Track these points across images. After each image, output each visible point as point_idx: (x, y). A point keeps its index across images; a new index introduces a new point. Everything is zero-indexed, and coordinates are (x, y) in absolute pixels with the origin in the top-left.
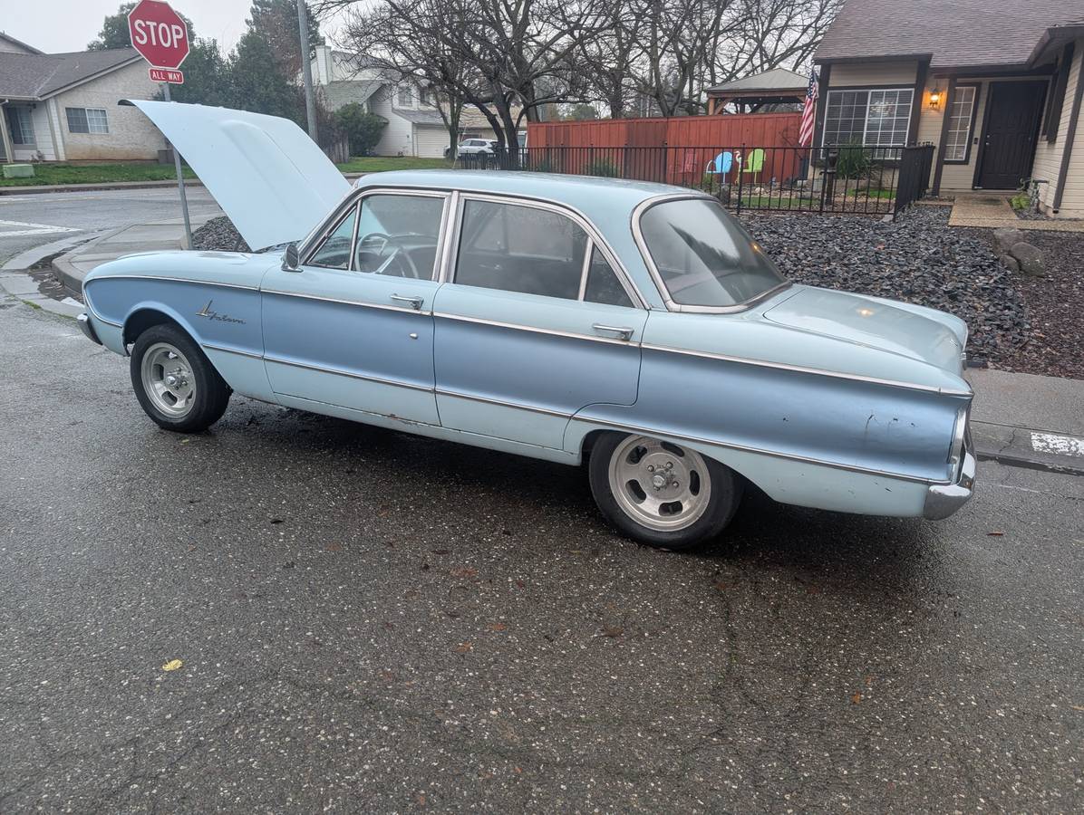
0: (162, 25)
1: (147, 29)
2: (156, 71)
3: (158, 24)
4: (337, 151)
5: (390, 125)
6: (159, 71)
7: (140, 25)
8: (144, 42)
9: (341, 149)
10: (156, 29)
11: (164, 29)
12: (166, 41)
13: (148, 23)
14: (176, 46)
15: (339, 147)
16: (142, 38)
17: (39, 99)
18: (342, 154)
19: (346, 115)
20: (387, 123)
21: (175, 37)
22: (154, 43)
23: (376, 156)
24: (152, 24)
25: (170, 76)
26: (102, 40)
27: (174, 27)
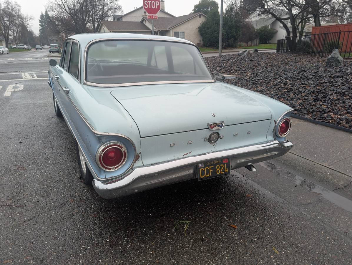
0: (153, 2)
1: (148, 3)
2: (150, 16)
3: (152, 1)
4: (254, 42)
5: (278, 32)
6: (151, 16)
7: (146, 3)
8: (147, 7)
9: (256, 41)
10: (151, 3)
11: (153, 3)
12: (153, 6)
13: (149, 1)
14: (156, 8)
15: (255, 41)
16: (146, 6)
17: (168, 30)
18: (256, 43)
19: (262, 30)
20: (277, 32)
21: (157, 5)
22: (150, 7)
23: (271, 43)
24: (150, 2)
25: (154, 17)
26: (193, 12)
27: (156, 2)
